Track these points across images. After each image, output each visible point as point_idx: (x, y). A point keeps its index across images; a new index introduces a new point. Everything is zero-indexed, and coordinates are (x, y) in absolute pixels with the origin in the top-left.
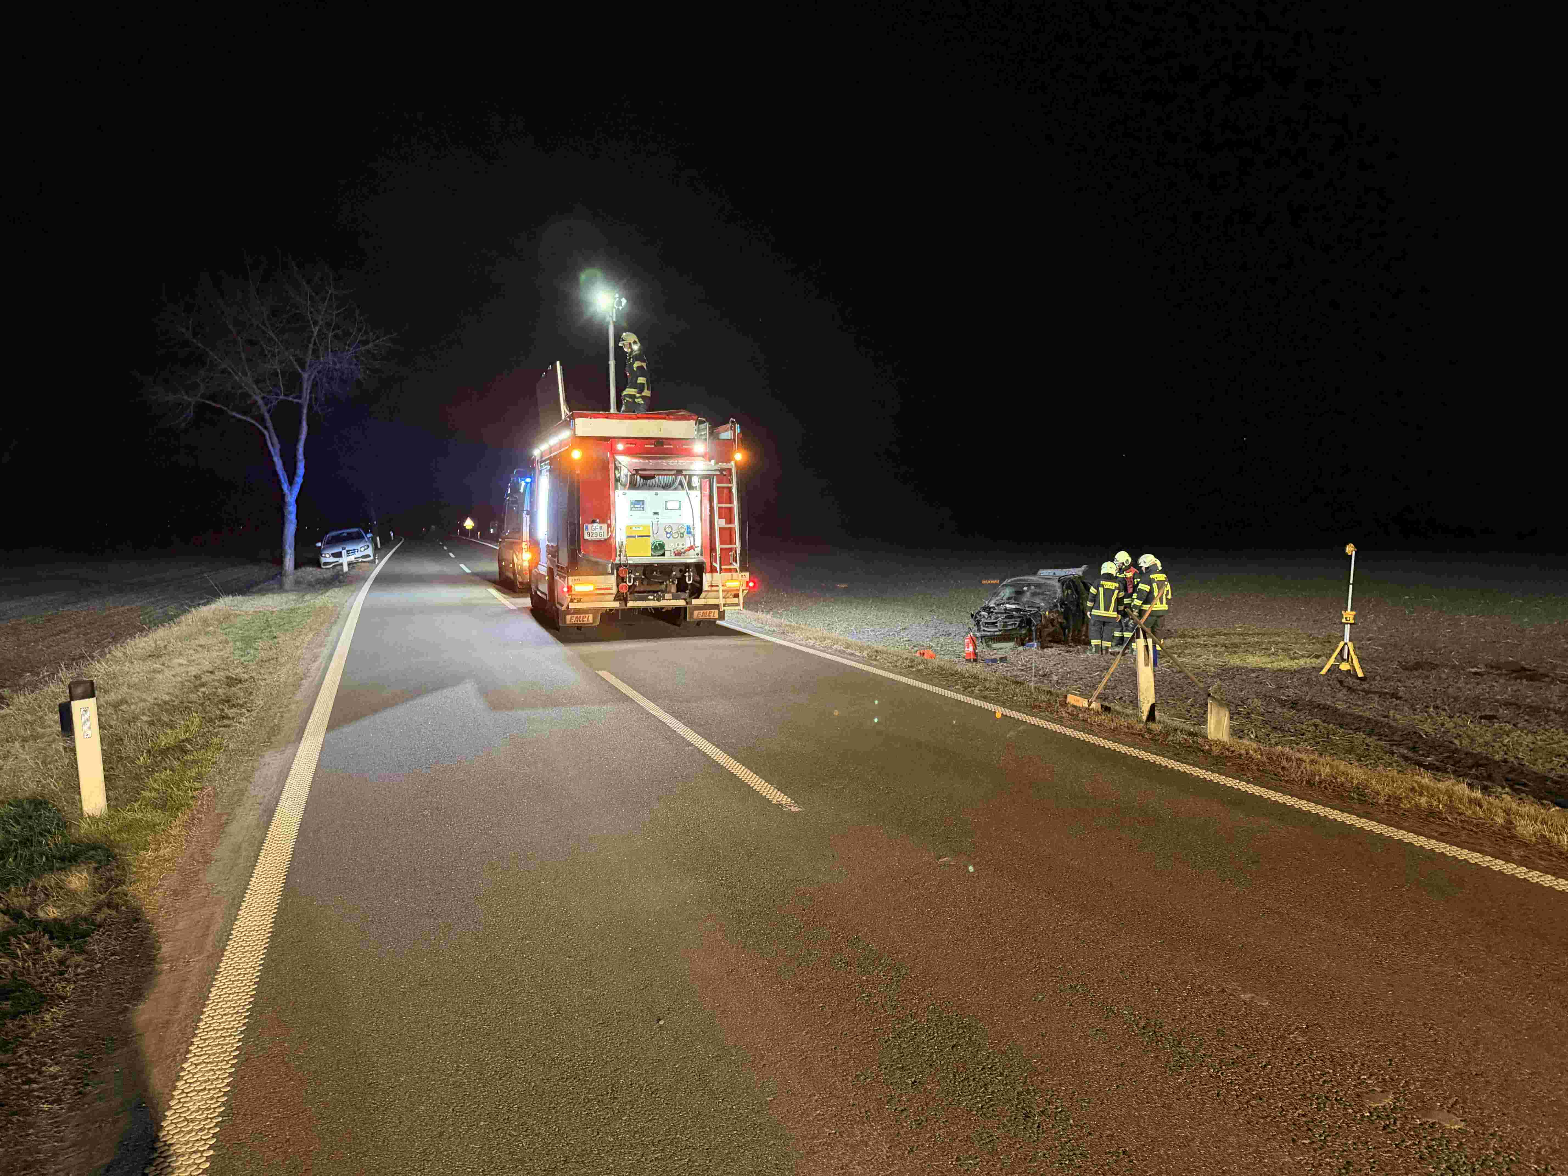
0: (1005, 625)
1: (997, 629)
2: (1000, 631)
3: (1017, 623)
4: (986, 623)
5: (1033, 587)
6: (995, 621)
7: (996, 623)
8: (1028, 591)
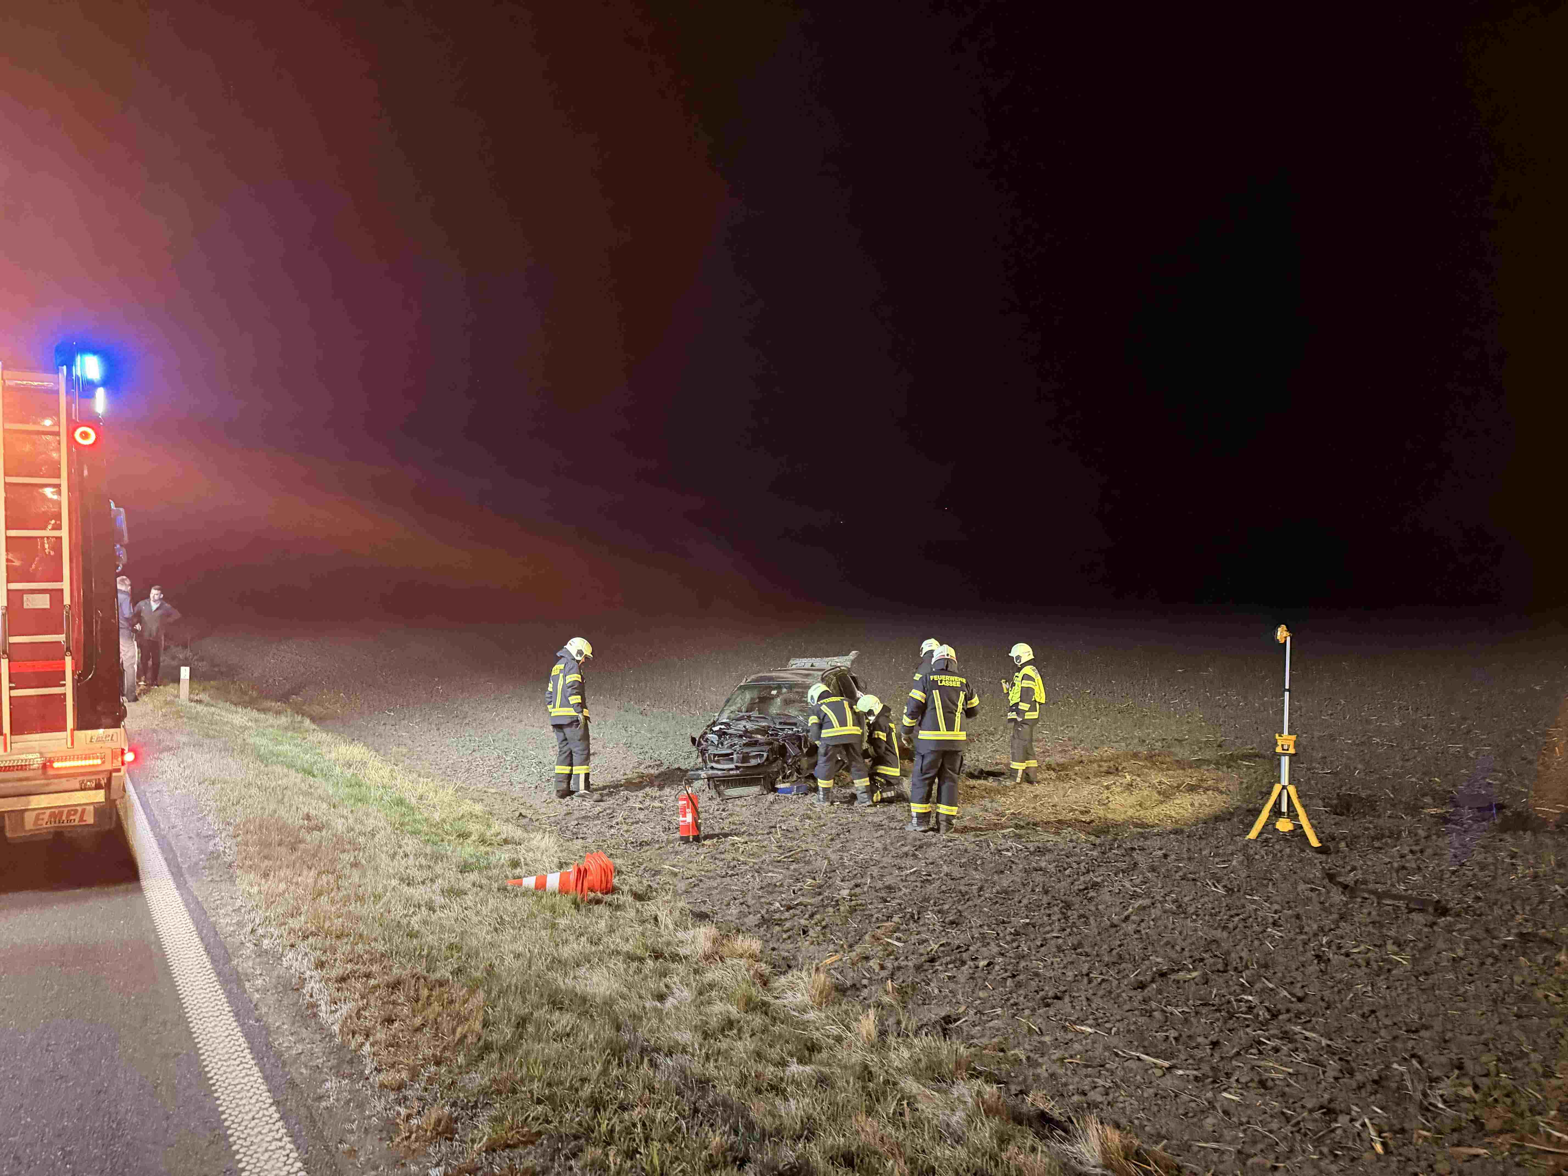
0: (745, 758)
1: (732, 766)
2: (737, 768)
3: (765, 754)
4: (715, 755)
5: (784, 690)
6: (729, 751)
7: (732, 754)
8: (777, 696)
